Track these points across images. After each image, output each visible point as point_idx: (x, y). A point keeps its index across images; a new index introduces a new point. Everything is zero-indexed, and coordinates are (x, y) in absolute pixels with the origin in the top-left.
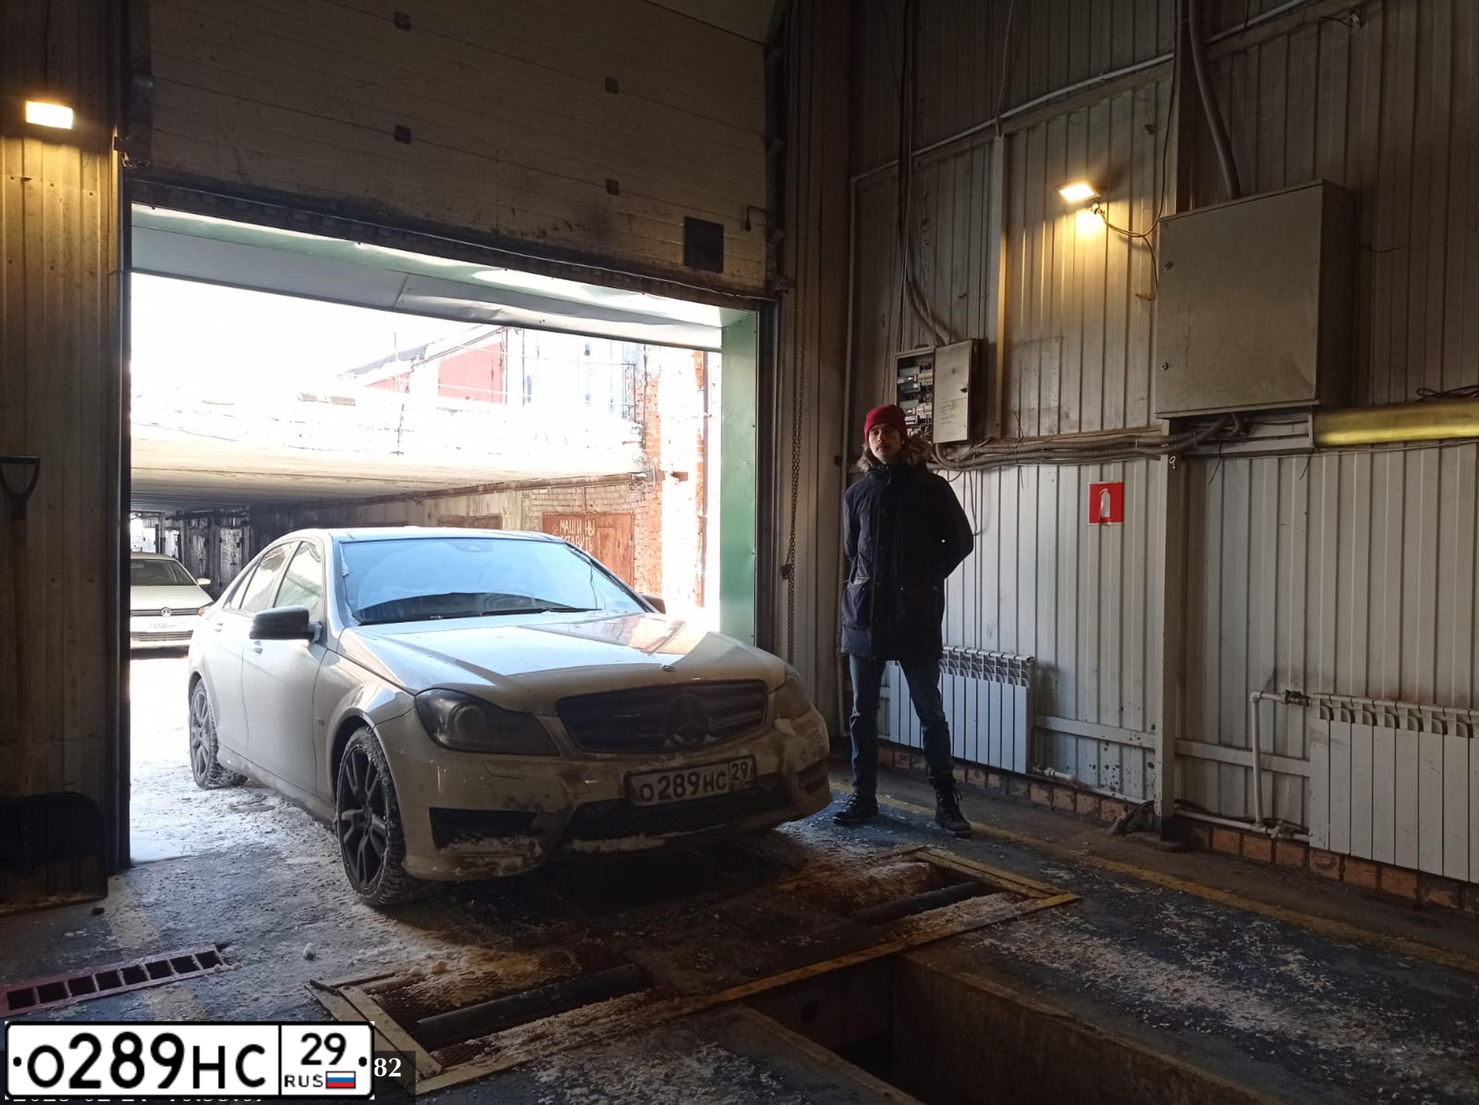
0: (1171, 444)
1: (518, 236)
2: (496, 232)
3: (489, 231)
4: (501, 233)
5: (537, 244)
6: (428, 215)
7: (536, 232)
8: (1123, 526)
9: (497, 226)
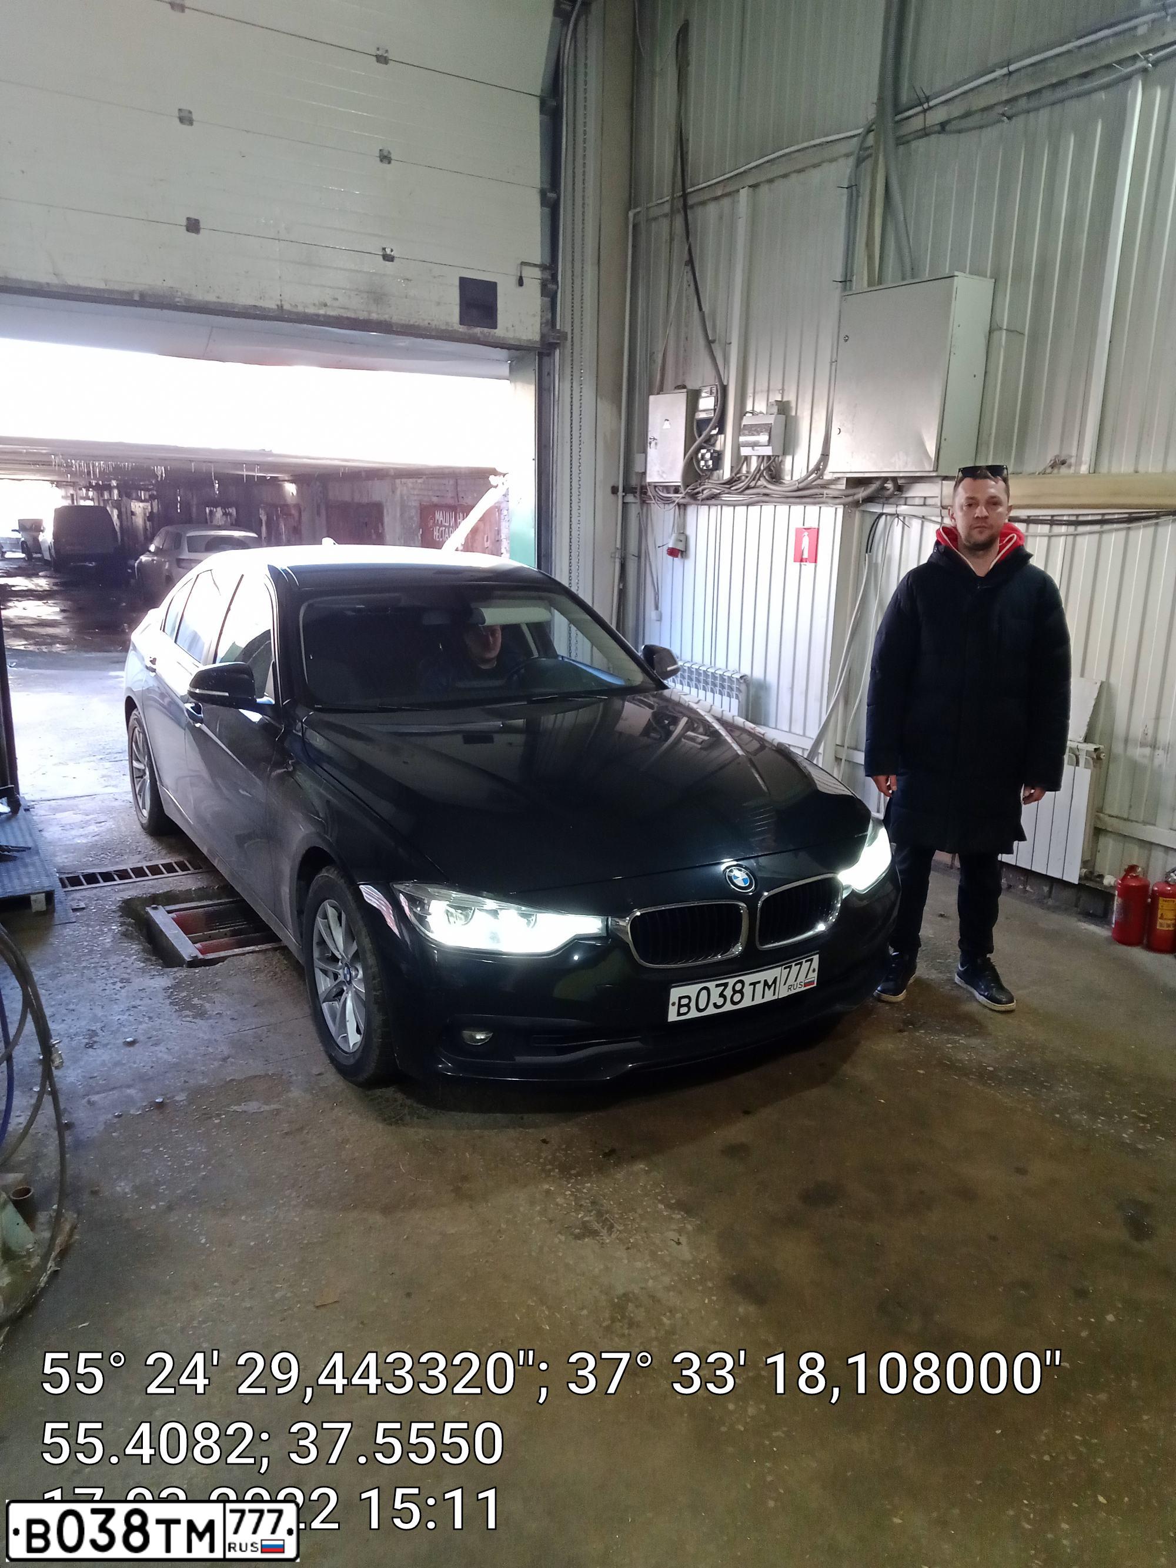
0: (846, 496)
1: (300, 309)
2: (281, 307)
3: (274, 307)
4: (285, 307)
5: (318, 315)
6: (218, 298)
7: (317, 303)
8: (816, 566)
9: (281, 301)
